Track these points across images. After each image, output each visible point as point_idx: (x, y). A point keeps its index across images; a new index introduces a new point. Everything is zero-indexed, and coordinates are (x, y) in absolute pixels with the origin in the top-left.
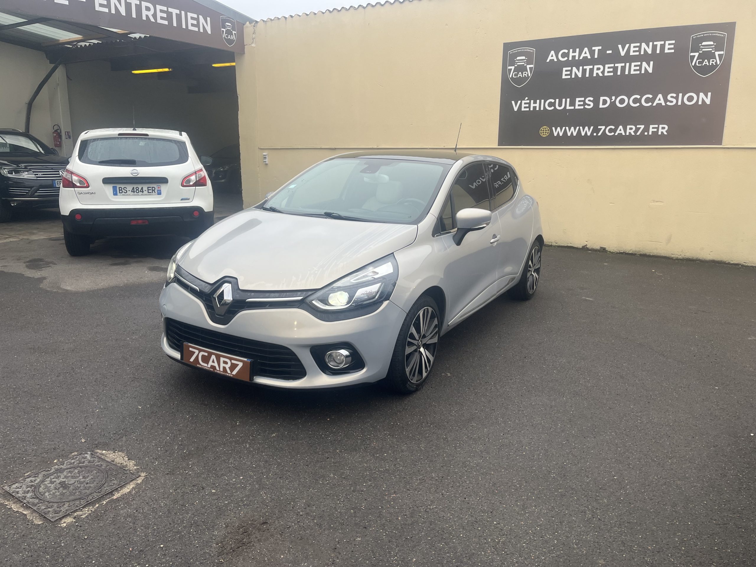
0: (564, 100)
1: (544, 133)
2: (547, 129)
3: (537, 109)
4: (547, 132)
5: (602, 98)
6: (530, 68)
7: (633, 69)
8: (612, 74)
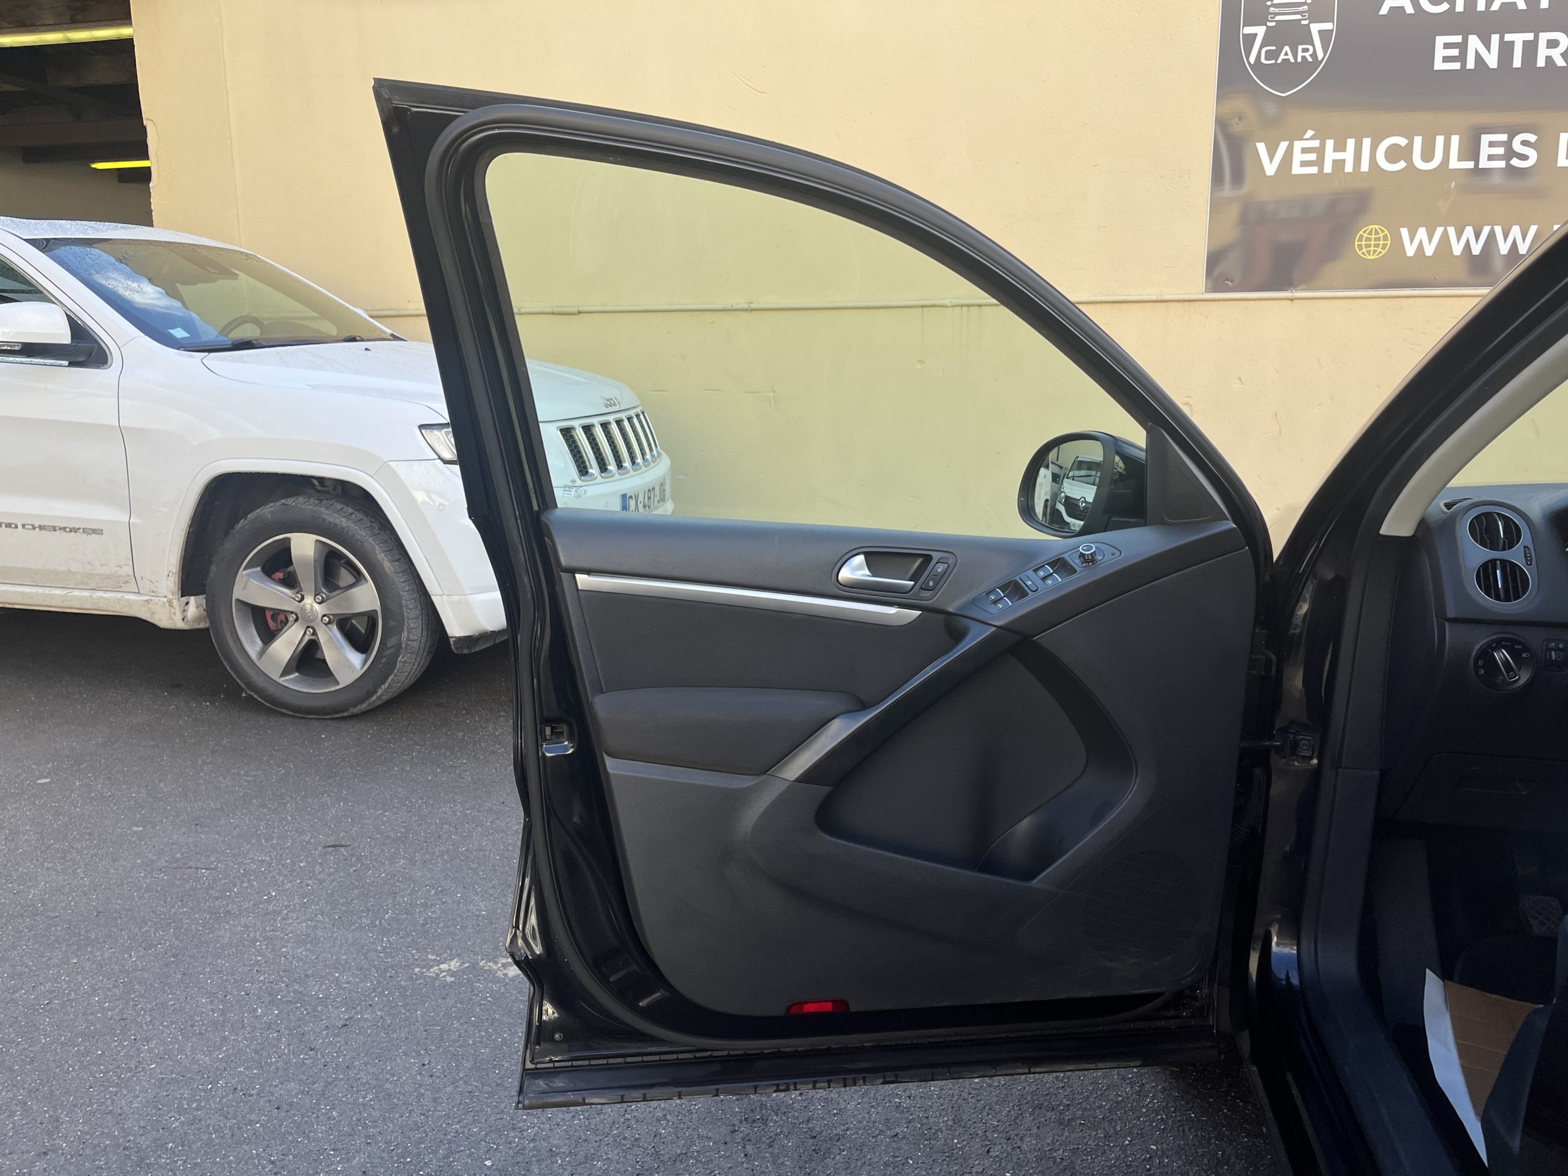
0: (1440, 140)
1: (1372, 248)
2: (1381, 235)
3: (1349, 168)
4: (1382, 242)
5: (1565, 137)
6: (1320, 32)
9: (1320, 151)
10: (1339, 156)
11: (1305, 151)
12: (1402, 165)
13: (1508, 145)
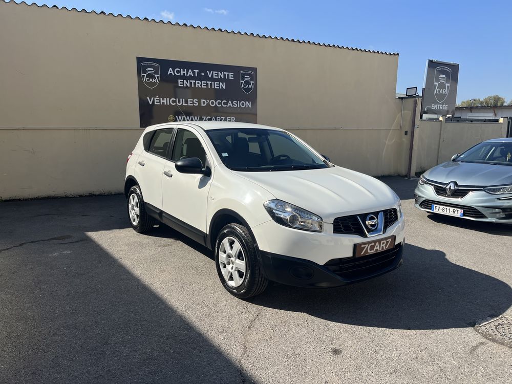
0: (181, 99)
2: (173, 117)
3: (165, 104)
4: (173, 119)
5: (202, 100)
6: (157, 76)
7: (216, 85)
8: (206, 87)
9: (160, 100)
10: (163, 101)
11: (157, 100)
12: (175, 104)
13: (193, 101)
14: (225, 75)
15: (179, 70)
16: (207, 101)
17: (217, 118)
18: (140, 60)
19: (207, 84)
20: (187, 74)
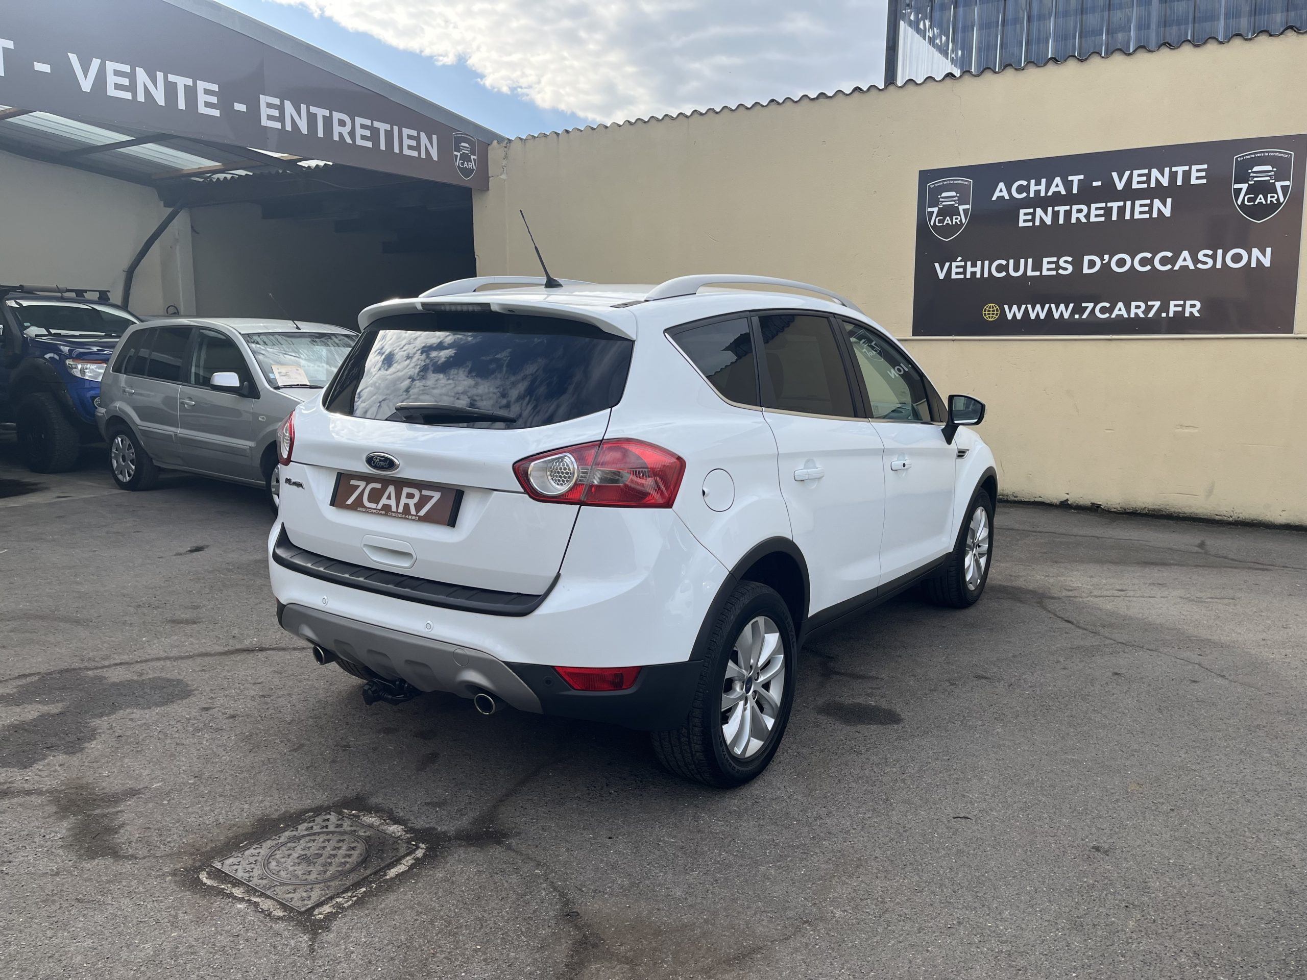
0: (1022, 261)
2: (995, 309)
3: (978, 276)
5: (1087, 258)
6: (964, 210)
7: (1138, 210)
8: (1102, 219)
9: (965, 267)
10: (974, 269)
11: (957, 267)
12: (1004, 274)
13: (1057, 263)
14: (1173, 176)
15: (1025, 183)
16: (1102, 259)
17: (1133, 304)
18: (926, 176)
19: (1108, 211)
20: (1047, 190)
